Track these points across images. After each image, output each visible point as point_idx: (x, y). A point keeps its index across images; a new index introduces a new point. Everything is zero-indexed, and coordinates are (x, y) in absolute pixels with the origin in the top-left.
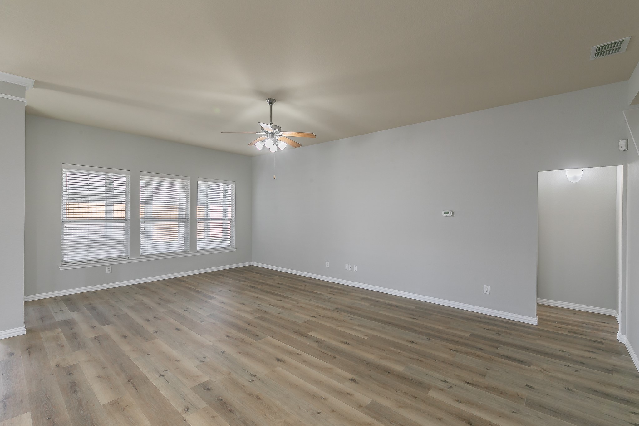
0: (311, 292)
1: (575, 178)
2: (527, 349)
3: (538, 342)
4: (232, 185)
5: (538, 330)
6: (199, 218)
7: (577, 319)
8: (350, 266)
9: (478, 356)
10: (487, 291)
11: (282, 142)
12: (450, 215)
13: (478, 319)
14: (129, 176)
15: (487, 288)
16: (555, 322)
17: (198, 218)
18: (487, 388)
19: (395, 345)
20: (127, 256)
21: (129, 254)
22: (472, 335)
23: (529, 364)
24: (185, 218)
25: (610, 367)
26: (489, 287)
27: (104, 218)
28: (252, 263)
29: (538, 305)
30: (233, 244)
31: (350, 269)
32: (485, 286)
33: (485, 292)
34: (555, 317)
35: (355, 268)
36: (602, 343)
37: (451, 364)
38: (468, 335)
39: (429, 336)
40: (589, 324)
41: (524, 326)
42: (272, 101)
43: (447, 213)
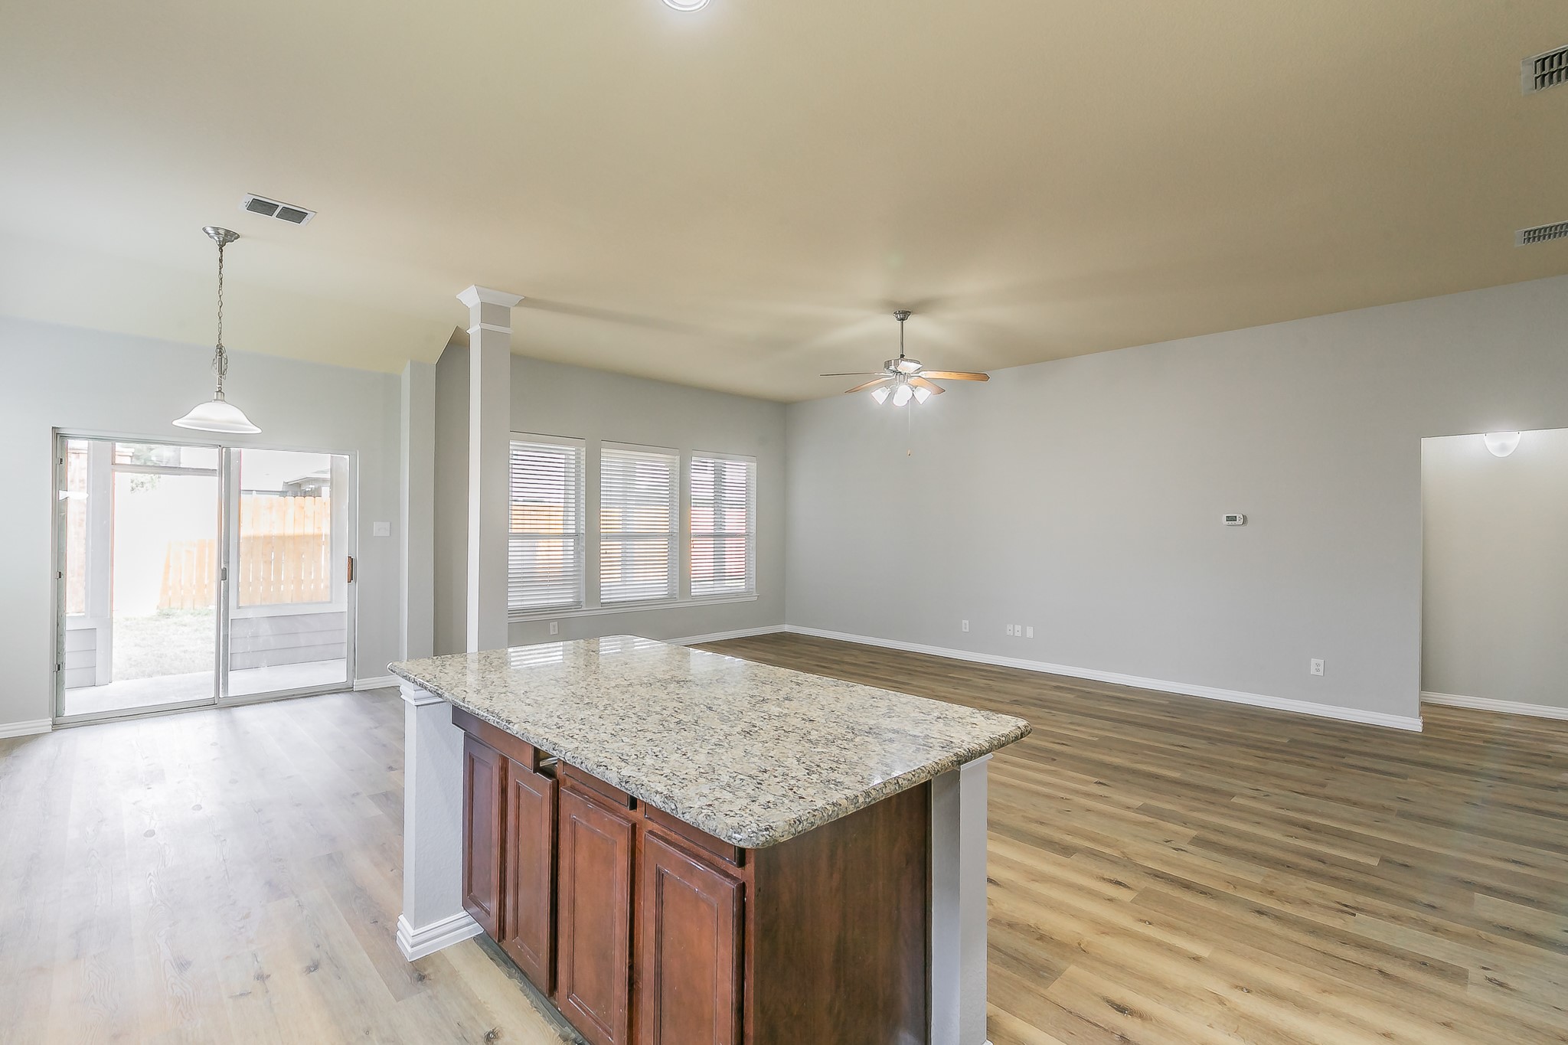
0: (947, 677)
1: (1503, 448)
2: (1401, 760)
3: (1420, 752)
4: (748, 463)
5: (1423, 737)
6: (695, 531)
7: (1506, 725)
8: (1018, 628)
9: (1308, 765)
10: (1318, 670)
11: (923, 390)
12: (1239, 522)
13: (1301, 721)
14: (584, 449)
15: (1318, 665)
16: (1459, 728)
17: (692, 531)
18: (1328, 798)
19: (1150, 748)
20: (578, 603)
21: (583, 600)
22: (1292, 741)
23: (1405, 777)
24: (668, 531)
25: (1556, 785)
26: (1321, 662)
27: (562, 531)
28: (787, 628)
29: (1423, 704)
30: (751, 587)
31: (1018, 634)
32: (1314, 661)
33: (1313, 672)
34: (1460, 722)
35: (1030, 632)
36: (1550, 757)
37: (1260, 772)
38: (1286, 741)
39: (1210, 740)
40: (1529, 733)
41: (1395, 733)
42: (904, 315)
43: (1234, 519)
